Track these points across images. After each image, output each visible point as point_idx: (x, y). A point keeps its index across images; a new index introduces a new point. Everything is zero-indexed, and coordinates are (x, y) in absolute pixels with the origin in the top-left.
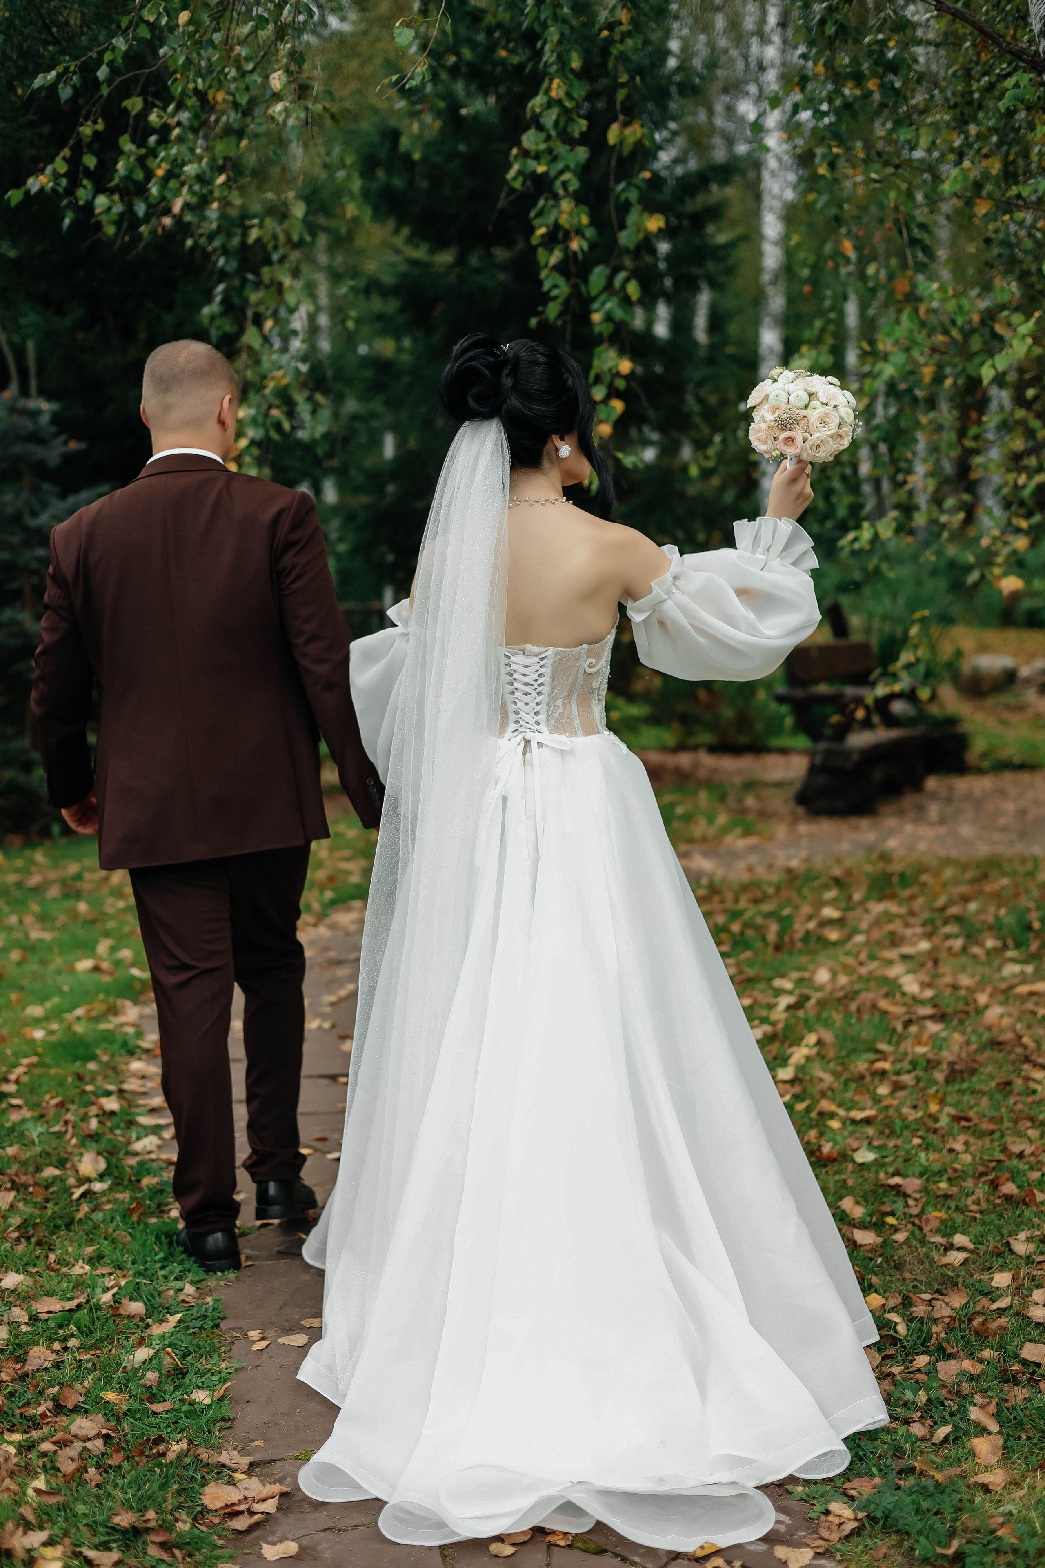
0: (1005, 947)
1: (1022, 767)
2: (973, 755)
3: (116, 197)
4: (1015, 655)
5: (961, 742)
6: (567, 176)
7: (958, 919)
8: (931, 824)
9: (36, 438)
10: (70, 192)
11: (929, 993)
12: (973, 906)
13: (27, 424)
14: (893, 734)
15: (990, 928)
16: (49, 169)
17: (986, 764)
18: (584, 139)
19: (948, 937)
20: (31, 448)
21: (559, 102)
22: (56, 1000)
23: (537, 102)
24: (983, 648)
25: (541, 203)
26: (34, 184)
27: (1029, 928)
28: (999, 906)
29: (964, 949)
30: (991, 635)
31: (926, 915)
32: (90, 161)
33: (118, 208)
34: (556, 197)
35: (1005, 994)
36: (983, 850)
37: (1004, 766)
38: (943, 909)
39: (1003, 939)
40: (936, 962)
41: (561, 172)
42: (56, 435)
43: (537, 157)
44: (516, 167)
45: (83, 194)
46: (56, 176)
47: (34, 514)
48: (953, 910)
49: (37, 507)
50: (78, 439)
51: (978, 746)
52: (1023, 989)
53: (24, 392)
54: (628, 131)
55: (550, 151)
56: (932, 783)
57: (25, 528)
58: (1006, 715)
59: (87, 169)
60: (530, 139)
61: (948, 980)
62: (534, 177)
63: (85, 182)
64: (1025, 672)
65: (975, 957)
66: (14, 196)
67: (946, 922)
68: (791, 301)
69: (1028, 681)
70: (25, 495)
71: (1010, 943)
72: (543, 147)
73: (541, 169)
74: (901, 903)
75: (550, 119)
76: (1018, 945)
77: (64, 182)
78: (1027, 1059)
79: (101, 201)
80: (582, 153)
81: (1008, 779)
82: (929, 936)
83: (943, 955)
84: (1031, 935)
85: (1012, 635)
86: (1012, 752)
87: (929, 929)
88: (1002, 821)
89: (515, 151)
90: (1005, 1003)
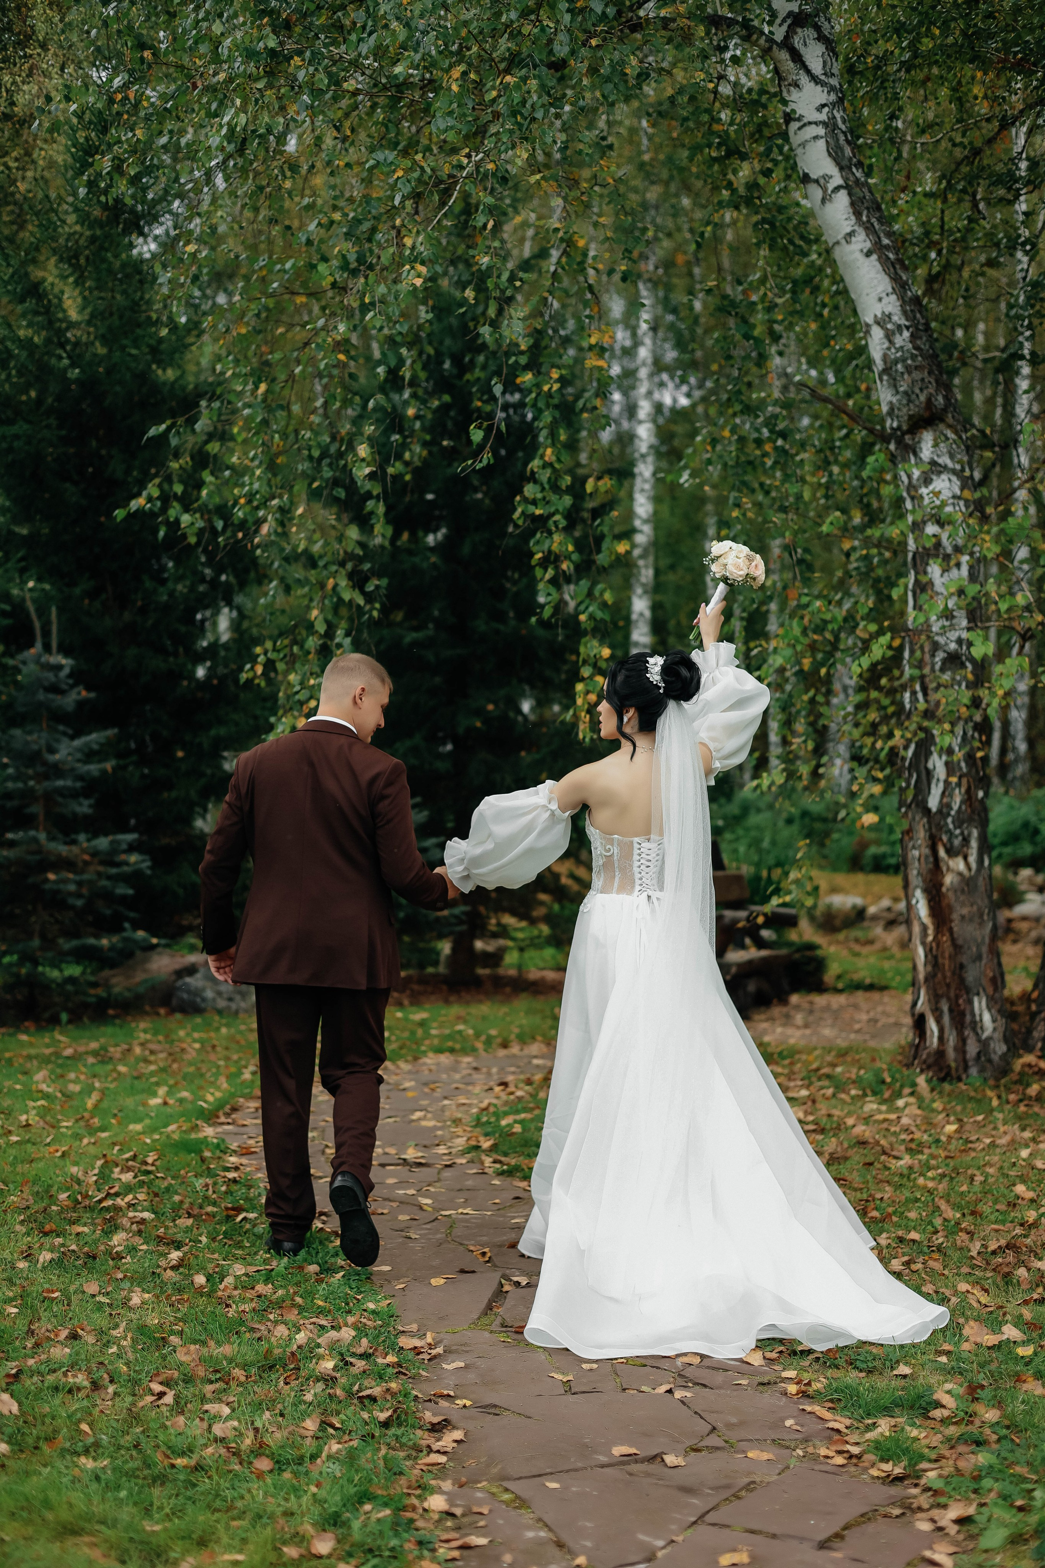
0: (865, 1095)
1: (871, 987)
2: (829, 977)
3: (198, 515)
4: (864, 896)
5: (820, 965)
6: (557, 517)
7: (828, 1077)
8: (798, 1027)
9: (55, 689)
10: (164, 509)
11: (811, 1118)
12: (839, 1069)
13: (50, 676)
14: (764, 953)
15: (854, 1082)
16: (145, 493)
17: (840, 985)
18: (570, 490)
19: (822, 1088)
20: (51, 696)
21: (551, 465)
22: (147, 1121)
23: (535, 464)
24: (834, 890)
25: (538, 535)
26: (136, 504)
27: (883, 1082)
28: (860, 1069)
29: (834, 1095)
30: (841, 879)
31: (804, 1074)
32: (178, 489)
33: (200, 524)
34: (550, 533)
35: (867, 1120)
36: (842, 1043)
37: (857, 986)
38: (818, 1069)
39: (864, 1090)
40: (814, 1102)
41: (553, 514)
42: (72, 687)
43: (534, 502)
44: (519, 510)
45: (172, 513)
46: (150, 499)
47: (52, 751)
48: (825, 1070)
49: (55, 745)
50: (88, 689)
51: (833, 970)
52: (880, 1117)
53: (47, 648)
54: (600, 483)
55: (544, 498)
56: (794, 999)
57: (45, 763)
58: (857, 948)
59: (175, 494)
60: (530, 490)
61: (824, 1112)
62: (535, 519)
63: (175, 504)
64: (872, 910)
65: (844, 1102)
66: (119, 514)
67: (819, 1079)
68: (657, 573)
69: (875, 918)
70: (44, 734)
71: (869, 1092)
72: (539, 496)
73: (538, 512)
74: (784, 1067)
75: (545, 476)
76: (875, 1093)
77: (159, 504)
78: (884, 1153)
79: (186, 519)
80: (568, 500)
81: (860, 996)
82: (808, 1087)
83: (819, 1099)
84: (884, 1087)
85: (860, 878)
86: (864, 975)
87: (806, 1082)
88: (857, 1026)
89: (518, 498)
90: (867, 1124)
